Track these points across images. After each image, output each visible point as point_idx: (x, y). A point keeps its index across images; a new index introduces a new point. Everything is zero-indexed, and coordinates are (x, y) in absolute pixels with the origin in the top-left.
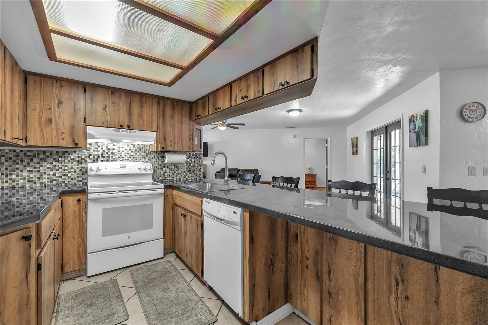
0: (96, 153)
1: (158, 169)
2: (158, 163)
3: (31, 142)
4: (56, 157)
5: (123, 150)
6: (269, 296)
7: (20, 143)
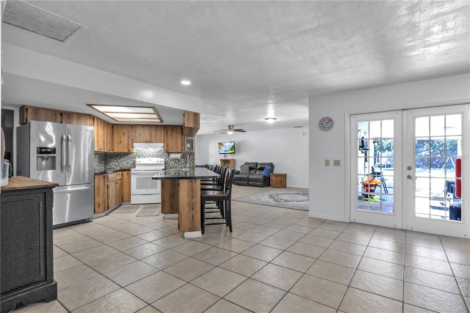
0: (140, 154)
1: (169, 161)
2: (169, 159)
3: (115, 151)
4: (125, 156)
5: (151, 152)
6: (171, 207)
7: (111, 152)
